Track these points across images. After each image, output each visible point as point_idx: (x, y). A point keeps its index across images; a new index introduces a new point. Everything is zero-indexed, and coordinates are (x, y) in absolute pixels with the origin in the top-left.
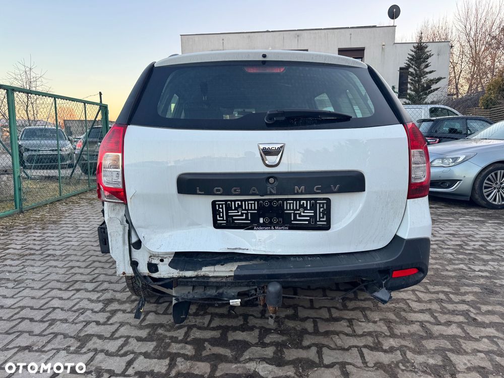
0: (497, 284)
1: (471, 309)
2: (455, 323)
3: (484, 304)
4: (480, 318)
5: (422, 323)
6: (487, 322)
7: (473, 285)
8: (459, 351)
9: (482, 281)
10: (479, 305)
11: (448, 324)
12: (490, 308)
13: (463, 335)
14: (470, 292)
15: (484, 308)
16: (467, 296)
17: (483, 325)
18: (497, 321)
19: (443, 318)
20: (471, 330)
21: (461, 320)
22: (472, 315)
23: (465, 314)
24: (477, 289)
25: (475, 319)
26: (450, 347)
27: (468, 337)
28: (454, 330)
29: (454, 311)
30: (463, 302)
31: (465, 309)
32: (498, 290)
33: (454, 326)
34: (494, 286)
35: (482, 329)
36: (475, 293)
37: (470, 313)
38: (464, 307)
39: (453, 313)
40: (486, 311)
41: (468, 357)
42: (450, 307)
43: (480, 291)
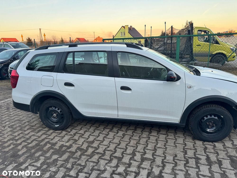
0: (13, 162)
1: (16, 143)
2: (17, 136)
3: (13, 148)
4: (11, 142)
5: (25, 131)
6: (8, 142)
7: (23, 154)
8: (11, 131)
9: (21, 160)
10: (14, 146)
11: (19, 135)
12: (10, 147)
13: (13, 134)
14: (21, 150)
15: (12, 146)
16: (21, 147)
17: (9, 140)
18: (5, 144)
19: (21, 135)
20: (12, 137)
21: (16, 138)
22: (14, 141)
23: (17, 140)
24: (20, 153)
25: (12, 140)
26: (14, 131)
27: (11, 135)
28: (16, 134)
29: (20, 139)
30: (20, 144)
31: (18, 142)
32: (12, 159)
33: (17, 135)
34: (14, 160)
35: (9, 139)
36: (19, 150)
37: (15, 141)
38: (19, 142)
39: (20, 138)
40: (11, 145)
41: (8, 131)
42: (23, 139)
43: (18, 153)
